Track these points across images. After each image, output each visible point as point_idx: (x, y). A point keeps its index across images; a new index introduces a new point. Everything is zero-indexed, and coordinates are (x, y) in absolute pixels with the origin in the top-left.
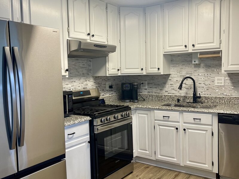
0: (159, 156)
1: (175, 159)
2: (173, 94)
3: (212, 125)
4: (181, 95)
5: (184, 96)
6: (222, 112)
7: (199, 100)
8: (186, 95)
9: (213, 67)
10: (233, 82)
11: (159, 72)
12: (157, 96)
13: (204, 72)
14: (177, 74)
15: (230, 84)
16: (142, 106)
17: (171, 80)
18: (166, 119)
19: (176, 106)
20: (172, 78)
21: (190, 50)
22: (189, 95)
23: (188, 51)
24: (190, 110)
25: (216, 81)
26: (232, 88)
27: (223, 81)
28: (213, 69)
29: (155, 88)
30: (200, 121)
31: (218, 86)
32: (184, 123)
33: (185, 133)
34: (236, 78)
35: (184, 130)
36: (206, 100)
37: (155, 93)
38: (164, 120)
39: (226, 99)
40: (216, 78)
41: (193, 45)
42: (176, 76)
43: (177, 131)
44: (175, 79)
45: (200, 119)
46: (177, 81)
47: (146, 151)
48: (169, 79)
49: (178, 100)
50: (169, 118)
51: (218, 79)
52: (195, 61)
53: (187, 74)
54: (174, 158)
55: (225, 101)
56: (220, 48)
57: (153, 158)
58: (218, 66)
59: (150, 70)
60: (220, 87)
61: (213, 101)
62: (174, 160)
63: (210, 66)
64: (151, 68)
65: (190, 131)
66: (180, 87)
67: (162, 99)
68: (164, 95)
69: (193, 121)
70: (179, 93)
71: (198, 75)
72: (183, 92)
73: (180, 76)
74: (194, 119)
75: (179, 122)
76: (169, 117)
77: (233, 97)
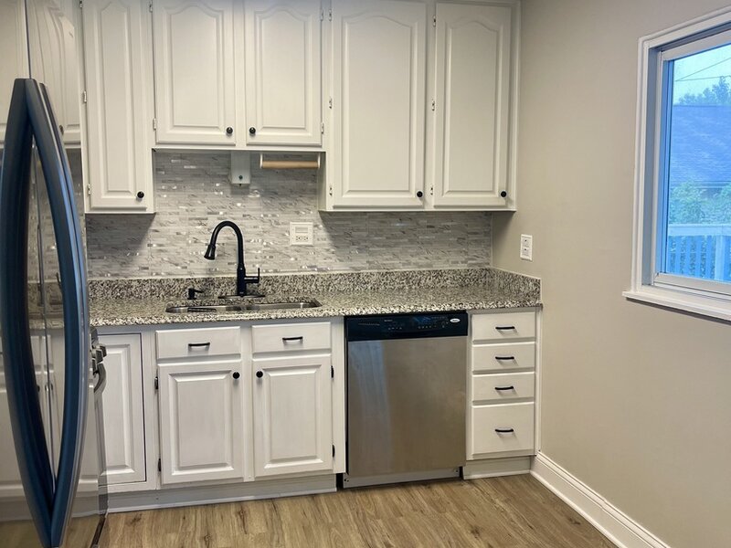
0: (176, 473)
1: (229, 468)
2: (169, 274)
3: (329, 350)
4: (195, 277)
5: (206, 280)
6: (355, 311)
7: (249, 287)
8: (207, 276)
9: (284, 195)
10: (333, 237)
11: (141, 205)
12: (111, 285)
13: (260, 210)
14: (178, 213)
15: (327, 242)
16: (109, 323)
17: (156, 231)
18: (197, 352)
19: (192, 310)
20: (161, 225)
21: (241, 142)
22: (221, 276)
23: (234, 145)
24: (272, 317)
25: (293, 234)
26: (333, 250)
27: (310, 235)
28: (284, 200)
29: (100, 258)
30: (301, 342)
31: (300, 246)
32: (256, 355)
33: (260, 383)
34: (339, 225)
35: (259, 375)
36: (270, 287)
37: (101, 275)
38: (192, 355)
39: (320, 280)
40: (293, 226)
41: (253, 131)
42: (173, 218)
43: (236, 384)
44: (173, 229)
45: (301, 338)
46: (178, 234)
47: (124, 467)
48: (153, 228)
49: (192, 292)
50: (207, 349)
51: (297, 229)
52: (241, 178)
53: (209, 213)
54: (224, 465)
55: (316, 285)
56: (320, 147)
57: (152, 484)
58: (296, 193)
59: (103, 197)
60: (302, 249)
61: (286, 288)
62: (227, 471)
63: (276, 193)
64: (109, 192)
65: (272, 374)
66: (211, 253)
67: (132, 295)
68: (139, 281)
69: (281, 347)
70: (185, 271)
71: (244, 216)
72: (199, 267)
73: (190, 219)
74: (284, 339)
75: (238, 356)
76: (208, 344)
77: (335, 273)
